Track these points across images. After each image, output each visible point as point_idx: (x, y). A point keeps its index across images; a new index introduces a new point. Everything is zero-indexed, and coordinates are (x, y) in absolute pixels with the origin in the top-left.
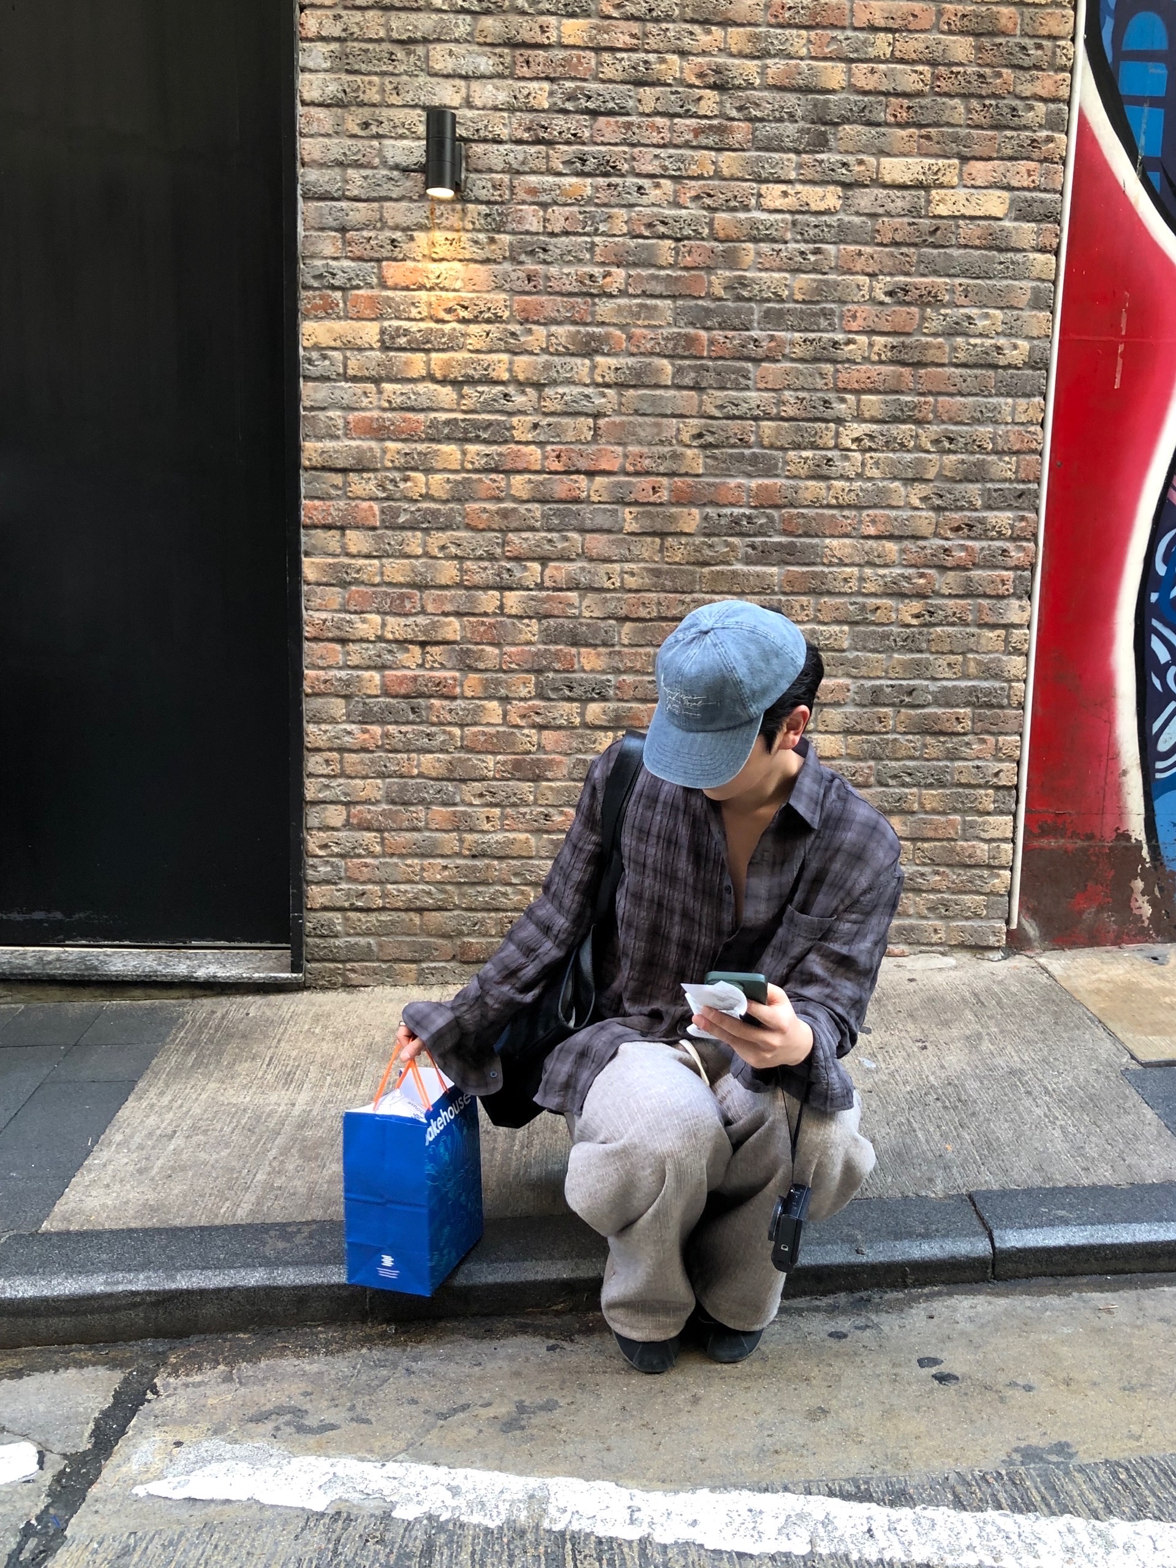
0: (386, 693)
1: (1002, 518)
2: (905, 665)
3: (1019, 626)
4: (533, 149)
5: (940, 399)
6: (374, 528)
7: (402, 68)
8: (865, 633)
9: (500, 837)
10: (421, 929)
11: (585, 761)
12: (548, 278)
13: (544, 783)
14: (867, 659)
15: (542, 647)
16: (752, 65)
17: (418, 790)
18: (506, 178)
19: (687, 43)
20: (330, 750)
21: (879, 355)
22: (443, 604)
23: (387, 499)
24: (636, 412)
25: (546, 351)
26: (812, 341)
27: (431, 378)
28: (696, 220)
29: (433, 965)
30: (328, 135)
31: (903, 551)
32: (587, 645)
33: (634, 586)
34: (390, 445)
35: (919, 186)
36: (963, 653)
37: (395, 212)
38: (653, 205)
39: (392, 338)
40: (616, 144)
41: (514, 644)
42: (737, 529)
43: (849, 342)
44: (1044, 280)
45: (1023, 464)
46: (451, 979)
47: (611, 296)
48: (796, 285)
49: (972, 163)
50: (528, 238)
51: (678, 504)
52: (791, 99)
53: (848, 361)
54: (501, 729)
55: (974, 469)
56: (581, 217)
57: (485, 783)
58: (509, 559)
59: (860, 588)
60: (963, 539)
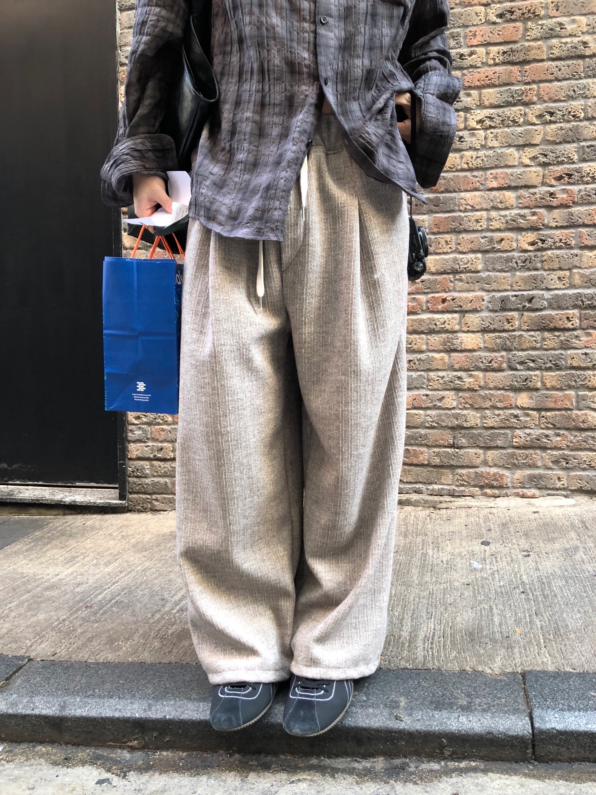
2: (525, 280)
5: (541, 85)
8: (494, 258)
14: (496, 277)
21: (494, 59)
31: (519, 197)
36: (569, 269)
43: (471, 54)
53: (472, 66)
55: (571, 133)
59: (488, 226)
60: (564, 184)
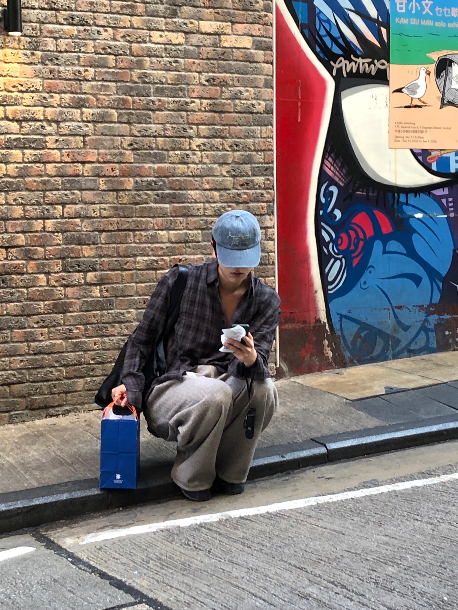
1: (259, 180)
3: (270, 228)
4: (49, 12)
5: (231, 127)
9: (48, 343)
10: (10, 395)
11: (87, 301)
12: (59, 72)
13: (68, 314)
15: (64, 246)
17: (7, 322)
18: (38, 25)
21: (205, 108)
22: (16, 227)
24: (102, 134)
25: (60, 106)
26: (177, 102)
27: (7, 119)
28: (124, 47)
29: (17, 412)
31: (221, 196)
32: (85, 244)
33: (106, 215)
35: (216, 34)
38: (105, 39)
40: (86, 11)
41: (51, 246)
42: (150, 187)
43: (192, 102)
44: (268, 75)
45: (266, 156)
46: (26, 419)
47: (88, 81)
48: (168, 77)
49: (237, 24)
50: (49, 53)
51: (124, 176)
53: (192, 110)
54: (47, 288)
55: (247, 158)
56: (73, 44)
57: (40, 316)
58: (47, 204)
59: (204, 213)
60: (245, 189)
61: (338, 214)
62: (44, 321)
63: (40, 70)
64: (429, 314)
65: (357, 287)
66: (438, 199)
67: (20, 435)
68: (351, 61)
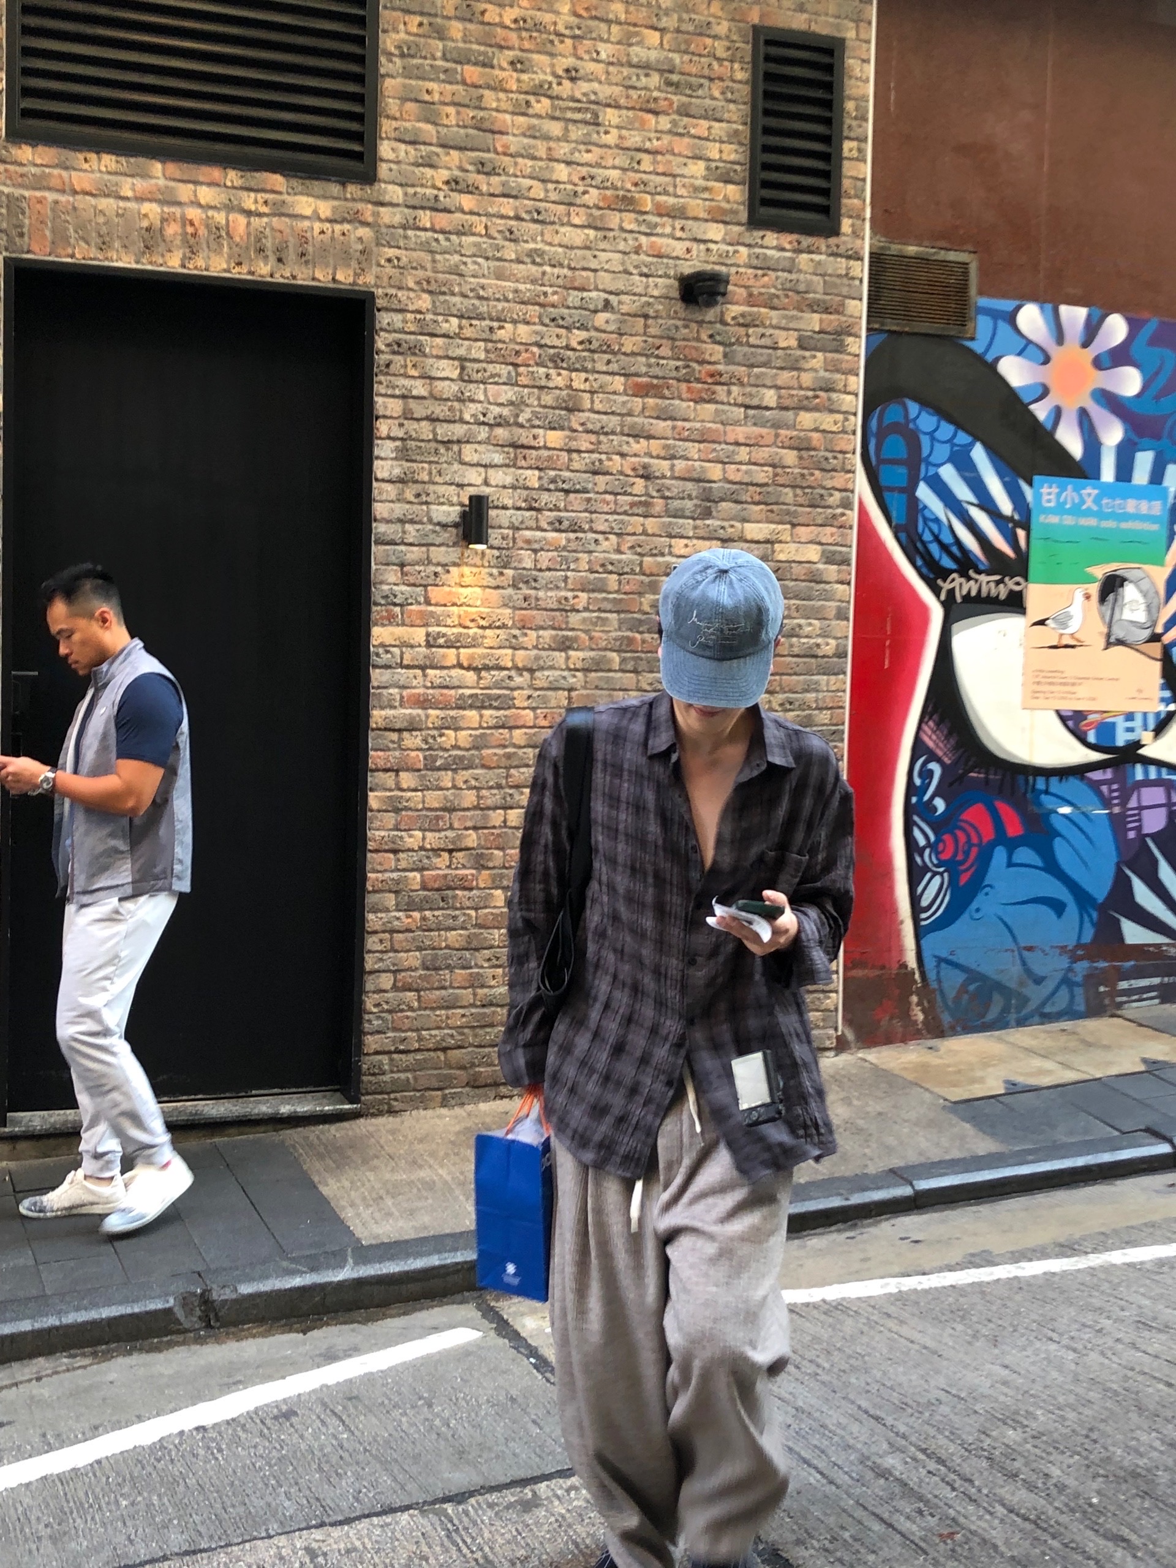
0: (424, 887)
4: (528, 514)
6: (419, 770)
7: (443, 460)
10: (445, 1064)
12: (537, 599)
16: (666, 464)
17: (445, 958)
18: (510, 532)
19: (625, 449)
20: (384, 932)
22: (465, 821)
23: (430, 749)
24: (597, 687)
25: (536, 647)
27: (460, 666)
28: (632, 562)
29: (453, 1091)
30: (392, 501)
34: (431, 712)
35: (767, 542)
37: (439, 554)
38: (605, 552)
39: (435, 639)
40: (581, 512)
44: (842, 601)
46: (466, 1102)
47: (578, 611)
49: (799, 528)
50: (525, 572)
52: (690, 485)
56: (559, 559)
57: (494, 951)
58: (511, 787)
61: (940, 804)
62: (497, 958)
63: (510, 597)
64: (1075, 959)
65: (965, 917)
66: (1095, 786)
67: (457, 1128)
68: (969, 579)
